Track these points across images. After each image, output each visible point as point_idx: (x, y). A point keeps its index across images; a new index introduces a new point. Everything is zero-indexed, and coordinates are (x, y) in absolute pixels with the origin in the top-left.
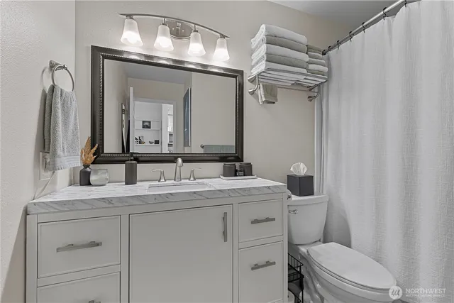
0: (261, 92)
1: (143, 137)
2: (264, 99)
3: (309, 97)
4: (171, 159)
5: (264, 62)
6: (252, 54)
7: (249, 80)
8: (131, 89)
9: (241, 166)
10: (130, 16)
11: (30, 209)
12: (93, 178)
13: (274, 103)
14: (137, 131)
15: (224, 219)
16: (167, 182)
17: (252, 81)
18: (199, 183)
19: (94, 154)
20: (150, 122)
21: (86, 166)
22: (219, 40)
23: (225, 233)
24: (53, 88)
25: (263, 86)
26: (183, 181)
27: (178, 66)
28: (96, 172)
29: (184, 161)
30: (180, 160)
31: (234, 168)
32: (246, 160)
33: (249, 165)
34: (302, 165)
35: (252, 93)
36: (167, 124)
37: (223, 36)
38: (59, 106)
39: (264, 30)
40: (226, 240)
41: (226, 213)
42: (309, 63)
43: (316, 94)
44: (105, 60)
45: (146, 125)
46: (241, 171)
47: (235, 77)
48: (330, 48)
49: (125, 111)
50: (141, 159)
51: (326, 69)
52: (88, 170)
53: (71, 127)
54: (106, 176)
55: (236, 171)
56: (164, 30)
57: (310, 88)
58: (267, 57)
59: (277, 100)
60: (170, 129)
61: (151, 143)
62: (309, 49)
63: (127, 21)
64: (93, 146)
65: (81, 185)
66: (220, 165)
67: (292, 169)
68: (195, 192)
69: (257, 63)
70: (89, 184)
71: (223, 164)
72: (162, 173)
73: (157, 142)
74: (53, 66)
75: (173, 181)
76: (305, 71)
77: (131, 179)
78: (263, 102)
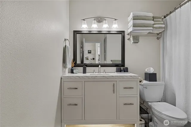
0: (132, 39)
1: (88, 57)
2: (133, 42)
3: (157, 38)
4: (97, 66)
5: (132, 27)
6: (128, 23)
7: (127, 34)
8: (84, 39)
9: (123, 69)
10: (84, 20)
11: (62, 78)
12: (74, 71)
13: (138, 43)
14: (86, 55)
15: (114, 86)
16: (96, 73)
17: (128, 34)
18: (106, 74)
19: (74, 64)
20: (91, 51)
21: (72, 68)
22: (114, 21)
23: (114, 91)
24: (65, 46)
25: (132, 36)
26: (101, 73)
27: (100, 33)
28: (75, 69)
29: (101, 66)
30: (100, 66)
31: (120, 69)
32: (126, 66)
33: (127, 68)
34: (152, 69)
35: (129, 39)
36: (98, 51)
37: (116, 20)
38: (67, 51)
39: (132, 15)
40: (114, 93)
41: (114, 84)
42: (154, 24)
43: (160, 37)
44: (77, 34)
45: (90, 52)
46: (123, 70)
47: (121, 34)
48: (167, 15)
49: (82, 47)
50: (87, 65)
51: (163, 26)
52: (73, 69)
53: (69, 56)
54: (78, 71)
55: (121, 70)
56: (94, 22)
57: (158, 34)
58: (133, 25)
59: (139, 42)
60: (99, 53)
61: (91, 59)
62: (154, 18)
63: (83, 21)
64: (74, 62)
65: (71, 73)
66: (115, 68)
67: (146, 70)
68: (103, 76)
69: (130, 27)
70: (73, 73)
71: (116, 68)
72: (94, 70)
73: (94, 59)
74: (65, 40)
75: (98, 73)
76: (152, 28)
77: (84, 72)
78: (133, 43)
